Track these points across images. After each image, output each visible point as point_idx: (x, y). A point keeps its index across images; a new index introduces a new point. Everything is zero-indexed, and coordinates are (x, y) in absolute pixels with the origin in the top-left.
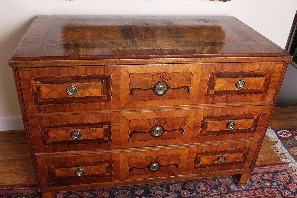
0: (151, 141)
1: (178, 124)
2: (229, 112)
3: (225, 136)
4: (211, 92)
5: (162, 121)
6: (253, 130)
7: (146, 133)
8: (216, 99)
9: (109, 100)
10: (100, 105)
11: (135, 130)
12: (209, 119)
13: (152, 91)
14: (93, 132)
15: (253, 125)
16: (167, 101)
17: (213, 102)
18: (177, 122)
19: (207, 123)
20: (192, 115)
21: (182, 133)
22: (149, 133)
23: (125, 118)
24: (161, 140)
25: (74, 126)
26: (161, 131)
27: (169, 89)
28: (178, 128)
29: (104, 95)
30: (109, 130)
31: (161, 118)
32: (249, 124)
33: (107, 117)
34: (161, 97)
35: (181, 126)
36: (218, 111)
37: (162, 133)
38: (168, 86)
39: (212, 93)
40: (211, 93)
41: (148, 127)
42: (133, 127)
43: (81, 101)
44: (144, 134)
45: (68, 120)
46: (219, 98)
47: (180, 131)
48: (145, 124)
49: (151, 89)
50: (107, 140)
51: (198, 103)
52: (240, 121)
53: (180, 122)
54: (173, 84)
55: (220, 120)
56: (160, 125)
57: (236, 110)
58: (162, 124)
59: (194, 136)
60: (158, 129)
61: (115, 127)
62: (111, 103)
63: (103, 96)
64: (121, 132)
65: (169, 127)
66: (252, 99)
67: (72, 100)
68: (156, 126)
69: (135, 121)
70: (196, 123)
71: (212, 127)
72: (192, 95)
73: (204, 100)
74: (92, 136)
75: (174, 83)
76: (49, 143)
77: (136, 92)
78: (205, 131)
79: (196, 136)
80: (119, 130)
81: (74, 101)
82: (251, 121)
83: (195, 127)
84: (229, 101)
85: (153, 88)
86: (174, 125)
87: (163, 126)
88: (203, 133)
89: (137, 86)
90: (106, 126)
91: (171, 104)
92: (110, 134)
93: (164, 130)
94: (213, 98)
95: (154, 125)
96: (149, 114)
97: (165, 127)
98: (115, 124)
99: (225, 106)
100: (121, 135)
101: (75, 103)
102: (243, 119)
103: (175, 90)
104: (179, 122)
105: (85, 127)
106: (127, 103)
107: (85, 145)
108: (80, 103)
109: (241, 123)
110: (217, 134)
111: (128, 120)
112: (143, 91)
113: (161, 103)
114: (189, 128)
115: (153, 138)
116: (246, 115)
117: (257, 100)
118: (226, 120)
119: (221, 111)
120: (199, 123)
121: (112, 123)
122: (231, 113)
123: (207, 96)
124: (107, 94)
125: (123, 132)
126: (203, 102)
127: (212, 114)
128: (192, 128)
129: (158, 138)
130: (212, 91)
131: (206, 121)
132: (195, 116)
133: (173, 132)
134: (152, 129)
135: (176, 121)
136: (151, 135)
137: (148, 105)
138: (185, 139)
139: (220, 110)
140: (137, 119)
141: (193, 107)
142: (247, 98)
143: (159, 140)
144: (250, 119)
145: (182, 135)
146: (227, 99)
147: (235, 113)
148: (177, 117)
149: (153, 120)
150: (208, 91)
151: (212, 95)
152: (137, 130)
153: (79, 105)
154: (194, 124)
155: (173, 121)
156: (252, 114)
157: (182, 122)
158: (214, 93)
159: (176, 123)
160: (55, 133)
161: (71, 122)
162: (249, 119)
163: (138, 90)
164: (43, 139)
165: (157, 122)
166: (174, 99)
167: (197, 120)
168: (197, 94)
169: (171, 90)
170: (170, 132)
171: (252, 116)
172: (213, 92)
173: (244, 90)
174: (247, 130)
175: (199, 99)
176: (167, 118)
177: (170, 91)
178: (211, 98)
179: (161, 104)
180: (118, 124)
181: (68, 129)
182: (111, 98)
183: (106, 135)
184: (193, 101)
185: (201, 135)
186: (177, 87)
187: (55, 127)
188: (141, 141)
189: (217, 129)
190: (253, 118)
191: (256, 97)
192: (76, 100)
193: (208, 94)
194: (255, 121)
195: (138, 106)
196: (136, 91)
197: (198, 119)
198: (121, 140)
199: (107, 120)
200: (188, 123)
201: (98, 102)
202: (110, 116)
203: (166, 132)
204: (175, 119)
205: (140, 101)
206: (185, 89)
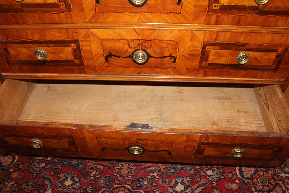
0: (134, 68)
1: (168, 49)
2: (242, 40)
3: (234, 71)
4: (215, 6)
5: (145, 43)
6: (274, 68)
7: (126, 58)
8: (221, 17)
9: (70, 10)
10: (59, 16)
11: (111, 53)
12: (211, 47)
14: (60, 52)
15: (275, 61)
16: (149, 15)
17: (217, 23)
18: (166, 46)
19: (208, 52)
20: (188, 39)
21: (174, 62)
22: (130, 58)
23: (95, 36)
24: (146, 68)
25: (36, 43)
26: (145, 57)
28: (168, 54)
29: (61, 2)
30: (78, 51)
31: (144, 39)
32: (269, 60)
33: (73, 34)
34: (139, 9)
35: (171, 52)
36: (225, 36)
37: (147, 60)
39: (216, 8)
40: (214, 8)
41: (128, 50)
42: (108, 48)
43: (34, 9)
44: (124, 59)
45: (27, 35)
46: (227, 18)
47: (171, 58)
48: (123, 45)
50: (79, 63)
51: (195, 23)
52: (256, 53)
53: (171, 47)
55: (228, 50)
56: (143, 48)
57: (251, 37)
58: (146, 48)
59: (191, 68)
60: (141, 53)
61: (85, 48)
62: (72, 14)
63: (59, 3)
64: (94, 54)
65: (156, 52)
66: (279, 24)
67: (22, 8)
68: (138, 50)
69: (109, 41)
70: (192, 51)
71: (215, 57)
72: (186, 10)
73: (203, 18)
74: (59, 57)
76: (12, 62)
78: (205, 63)
79: (194, 68)
80: (91, 52)
81: (25, 10)
82: (273, 55)
83: (192, 55)
84: (242, 23)
86: (162, 49)
87: (148, 51)
88: (203, 65)
90: (73, 46)
91: (156, 21)
92: (81, 56)
93: (149, 56)
94: (218, 17)
95: (135, 48)
96: (127, 33)
97: (150, 51)
98: (85, 43)
99: (236, 31)
100: (95, 58)
101: (27, 12)
102: (261, 51)
104: (169, 46)
105: (49, 45)
106: (94, 16)
107: (54, 67)
108: (32, 12)
109: (258, 57)
110: (222, 68)
111: (100, 39)
113: (141, 18)
114: (183, 55)
115: (136, 65)
116: (266, 46)
117: (286, 25)
118: (236, 50)
119: (229, 37)
120: (197, 51)
121: (80, 41)
122: (243, 40)
123: (208, 12)
124: (65, 2)
125: (97, 54)
126: (203, 22)
127: (216, 40)
128: (187, 56)
129: (143, 66)
130: (216, 5)
131: (208, 49)
132: (192, 40)
133: (162, 59)
134: (133, 52)
135: (164, 45)
136: (134, 62)
137: (123, 20)
138: (178, 70)
139: (228, 35)
140: (111, 38)
141: (188, 27)
142: (270, 21)
143: (144, 69)
144: (271, 52)
145: (174, 64)
146: (239, 19)
147: (250, 41)
148: (166, 39)
149: (134, 42)
150: (210, 4)
151: (215, 12)
152: (113, 53)
153: (32, 15)
154: (189, 51)
155: (160, 45)
156: (276, 46)
157: (173, 47)
158: (218, 8)
159: (166, 48)
160: (16, 50)
161: (30, 38)
162: (269, 52)
164: (5, 57)
165: (139, 44)
166: (159, 13)
167: (195, 47)
168: (193, 8)
170: (158, 59)
171: (275, 49)
172: (218, 6)
173: (267, 8)
174: (265, 68)
175: (196, 16)
176: (152, 39)
177: (152, 1)
178: (214, 17)
179: (142, 20)
180: (88, 43)
181: (30, 47)
182: (72, 8)
183: (75, 57)
184: (187, 18)
185: (201, 67)
187: (14, 42)
188: (121, 67)
189: (223, 60)
190: (276, 51)
191: (286, 21)
192: (27, 9)
193: (209, 10)
194: (278, 56)
195: (109, 20)
197: (196, 45)
198: (96, 64)
199: (73, 37)
200: (181, 50)
201: (56, 12)
202: (76, 33)
203: (152, 59)
204: (163, 42)
205: (111, 13)
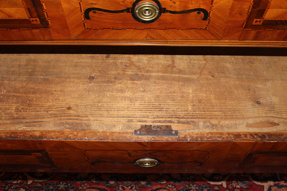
4: (256, 21)
8: (263, 33)
9: (47, 26)
10: (32, 33)
13: (130, 15)
16: (161, 32)
17: (255, 38)
27: (164, 12)
29: (33, 18)
34: (148, 26)
38: (163, 7)
39: (258, 23)
40: (254, 23)
46: (271, 33)
49: (128, 10)
54: (172, 4)
62: (51, 30)
63: (31, 19)
72: (214, 26)
73: (238, 34)
75: (175, 3)
77: (96, 15)
85: (130, 10)
89: (96, 4)
91: (171, 38)
94: (258, 33)
103: (177, 15)
106: (83, 33)
112: (109, 15)
113: (150, 35)
123: (244, 28)
124: (39, 16)
130: (258, 20)
137: (123, 37)
150: (249, 20)
158: (261, 23)
163: (100, 12)
166: (176, 30)
168: (224, 24)
169: (168, 14)
172: (260, 21)
175: (228, 32)
177: (166, 16)
178: (253, 33)
179: (151, 37)
182: (50, 24)
184: (215, 34)
186: (182, 10)
195: (104, 37)
196: (95, 12)
205: (107, 30)
206: (199, 13)
